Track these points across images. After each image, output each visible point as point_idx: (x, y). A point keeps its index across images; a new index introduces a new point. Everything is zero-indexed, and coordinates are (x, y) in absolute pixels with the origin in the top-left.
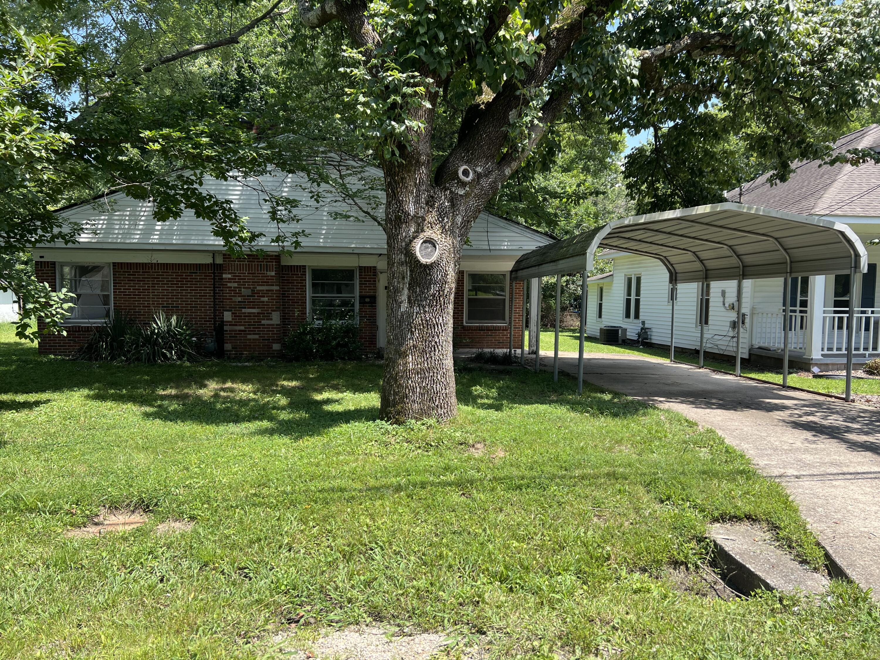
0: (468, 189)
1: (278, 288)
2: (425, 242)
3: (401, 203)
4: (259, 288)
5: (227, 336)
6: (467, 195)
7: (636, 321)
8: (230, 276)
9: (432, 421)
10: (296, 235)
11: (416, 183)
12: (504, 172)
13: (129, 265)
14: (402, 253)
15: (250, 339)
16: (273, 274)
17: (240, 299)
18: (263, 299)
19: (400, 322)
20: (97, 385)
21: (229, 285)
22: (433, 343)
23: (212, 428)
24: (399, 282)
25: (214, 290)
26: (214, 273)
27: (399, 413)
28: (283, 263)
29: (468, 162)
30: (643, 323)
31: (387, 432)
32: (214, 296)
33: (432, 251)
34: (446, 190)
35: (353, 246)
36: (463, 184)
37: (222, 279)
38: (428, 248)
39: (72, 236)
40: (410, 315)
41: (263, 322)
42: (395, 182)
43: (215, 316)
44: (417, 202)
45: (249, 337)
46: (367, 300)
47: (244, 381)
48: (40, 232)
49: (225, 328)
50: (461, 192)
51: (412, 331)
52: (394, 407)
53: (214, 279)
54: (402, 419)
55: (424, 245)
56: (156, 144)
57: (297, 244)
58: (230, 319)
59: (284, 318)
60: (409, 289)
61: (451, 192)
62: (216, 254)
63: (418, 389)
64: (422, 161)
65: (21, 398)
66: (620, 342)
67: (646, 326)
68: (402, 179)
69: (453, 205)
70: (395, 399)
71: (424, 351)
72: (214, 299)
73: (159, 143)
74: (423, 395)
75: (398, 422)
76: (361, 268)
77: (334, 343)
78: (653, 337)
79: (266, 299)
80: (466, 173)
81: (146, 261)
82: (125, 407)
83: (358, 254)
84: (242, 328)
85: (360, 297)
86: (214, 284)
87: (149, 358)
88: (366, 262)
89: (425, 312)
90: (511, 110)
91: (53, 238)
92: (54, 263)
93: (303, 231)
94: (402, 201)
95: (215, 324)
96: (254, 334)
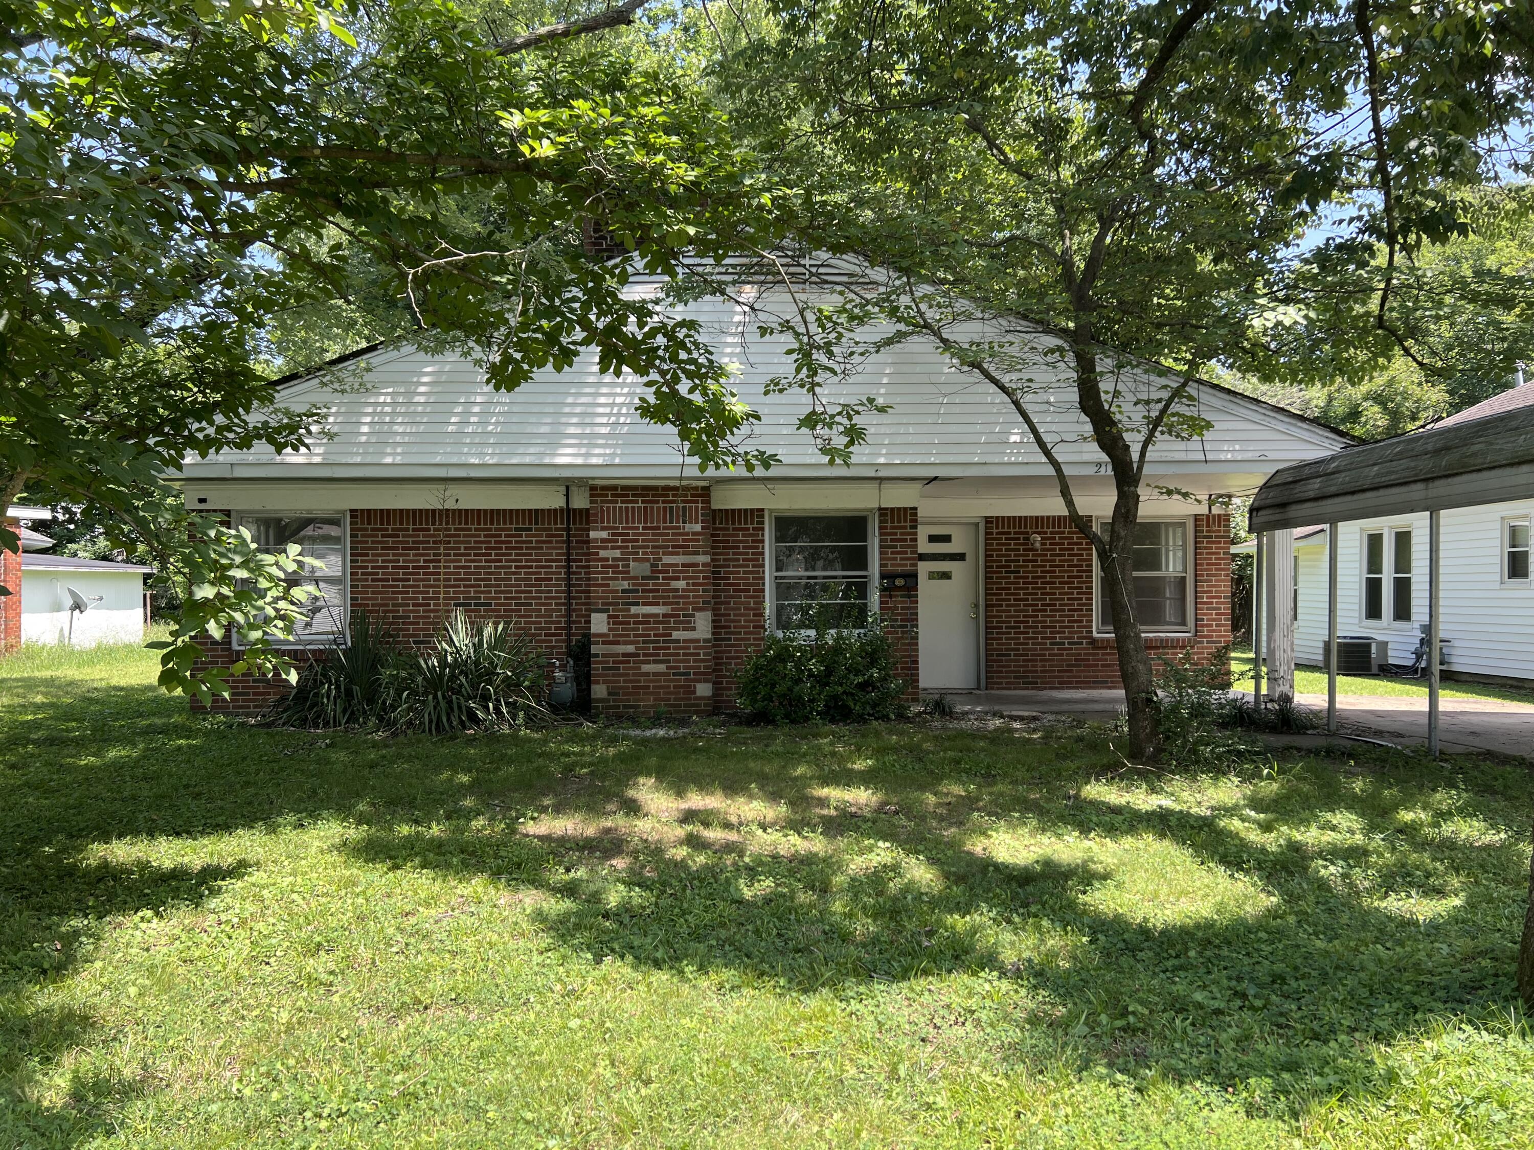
1: (707, 559)
4: (667, 560)
5: (597, 668)
7: (1400, 624)
8: (604, 534)
13: (385, 515)
15: (647, 674)
16: (698, 527)
17: (625, 585)
18: (675, 584)
21: (603, 554)
25: (569, 567)
26: (568, 529)
28: (715, 506)
30: (1425, 629)
32: (569, 579)
37: (588, 542)
41: (676, 635)
43: (569, 622)
45: (646, 668)
46: (899, 582)
49: (594, 649)
53: (568, 542)
58: (604, 630)
59: (717, 625)
62: (573, 489)
66: (1375, 670)
72: (569, 585)
76: (883, 511)
83: (881, 480)
84: (631, 649)
85: (882, 576)
86: (568, 554)
88: (896, 498)
92: (227, 513)
95: (569, 641)
96: (655, 662)
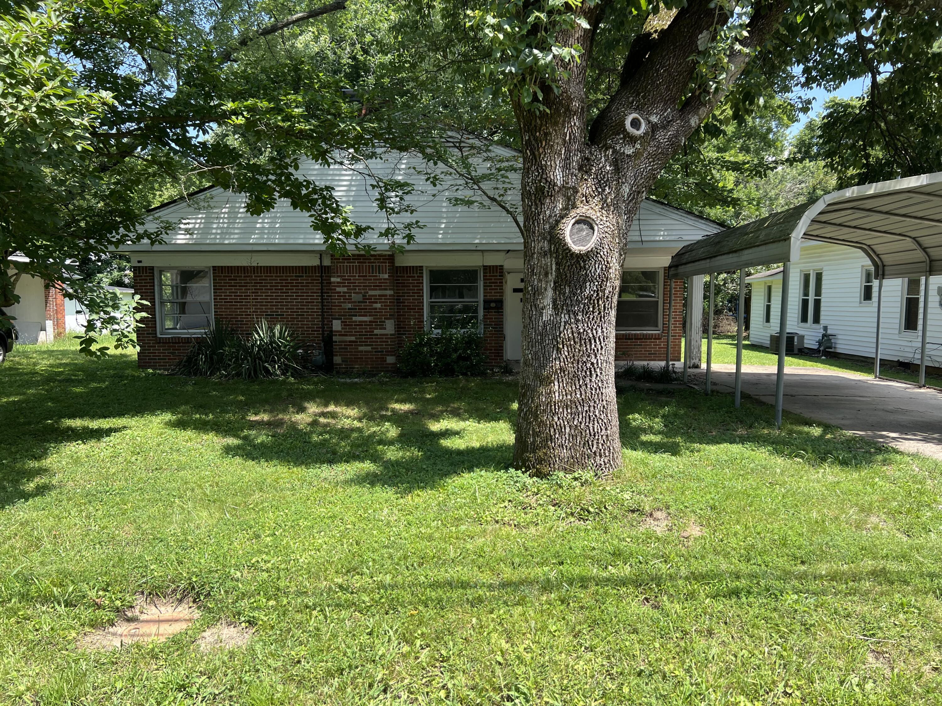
0: (638, 146)
1: (391, 292)
2: (577, 222)
3: (543, 169)
4: (371, 293)
5: (336, 348)
6: (637, 154)
7: (815, 326)
8: (339, 280)
9: (588, 475)
10: (409, 226)
11: (564, 140)
12: (688, 121)
13: (230, 269)
14: (544, 239)
15: (362, 352)
16: (386, 276)
17: (350, 306)
18: (375, 305)
19: (541, 335)
20: (183, 407)
21: (338, 289)
22: (589, 365)
23: (299, 471)
24: (540, 280)
25: (322, 296)
26: (321, 277)
27: (540, 461)
28: (397, 264)
29: (638, 109)
30: (825, 328)
31: (525, 487)
32: (322, 302)
33: (587, 235)
34: (607, 149)
35: (477, 241)
36: (632, 140)
37: (330, 283)
38: (582, 230)
39: (158, 236)
40: (555, 326)
41: (376, 332)
42: (536, 139)
43: (323, 324)
44: (566, 167)
45: (361, 348)
46: (493, 305)
47: (349, 404)
48: (122, 230)
49: (334, 338)
50: (629, 151)
51: (558, 348)
52: (534, 452)
53: (322, 283)
54: (545, 470)
55: (577, 226)
56: (240, 117)
57: (410, 237)
58: (339, 328)
59: (399, 327)
60: (555, 289)
61: (615, 151)
62: (323, 255)
63: (568, 430)
64: (574, 109)
65: (94, 424)
66: (796, 351)
67: (829, 332)
68: (546, 134)
69: (617, 169)
70: (534, 441)
71: (576, 376)
72: (323, 306)
73: (244, 117)
74: (574, 437)
75: (539, 474)
76: (485, 268)
77: (454, 356)
78: (838, 346)
79: (378, 306)
80: (635, 124)
81: (245, 264)
82: (205, 437)
83: (482, 251)
84: (353, 338)
85: (485, 301)
86: (322, 289)
87: (250, 373)
88: (492, 260)
89: (577, 321)
90: (701, 32)
91: (139, 237)
92: (152, 268)
93: (417, 222)
94: (546, 165)
95: (323, 334)
96: (366, 345)
